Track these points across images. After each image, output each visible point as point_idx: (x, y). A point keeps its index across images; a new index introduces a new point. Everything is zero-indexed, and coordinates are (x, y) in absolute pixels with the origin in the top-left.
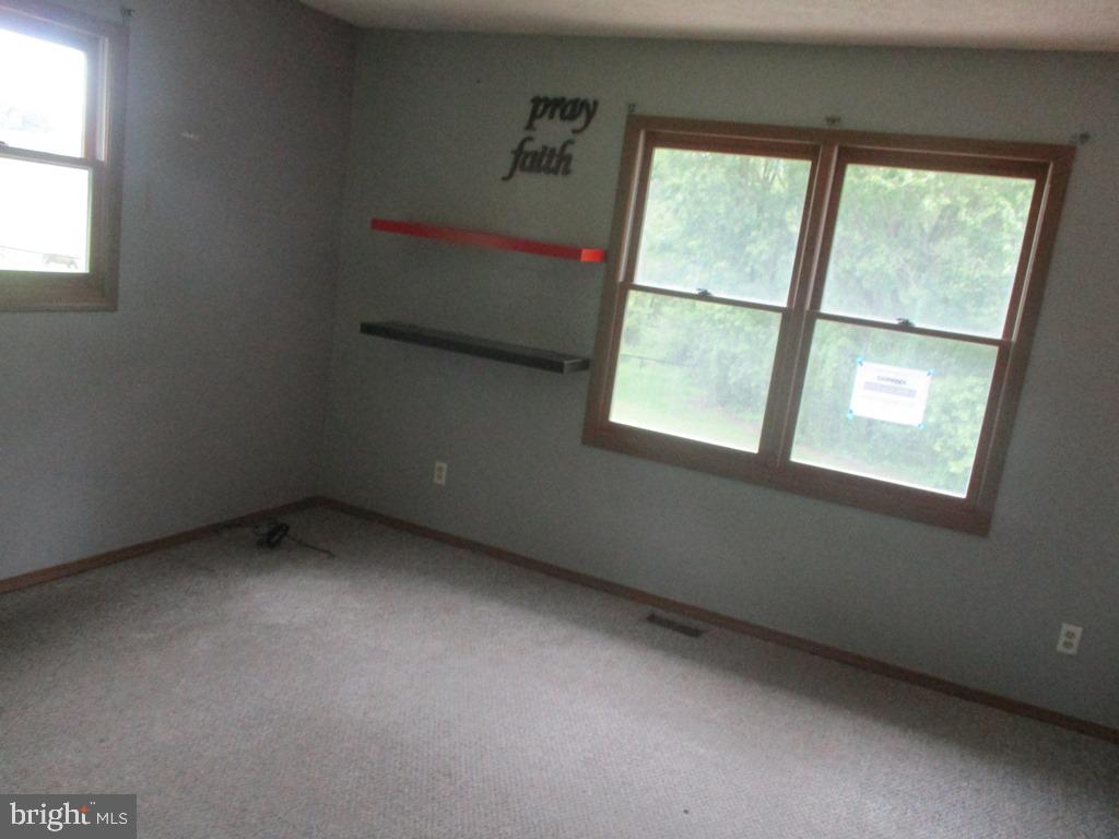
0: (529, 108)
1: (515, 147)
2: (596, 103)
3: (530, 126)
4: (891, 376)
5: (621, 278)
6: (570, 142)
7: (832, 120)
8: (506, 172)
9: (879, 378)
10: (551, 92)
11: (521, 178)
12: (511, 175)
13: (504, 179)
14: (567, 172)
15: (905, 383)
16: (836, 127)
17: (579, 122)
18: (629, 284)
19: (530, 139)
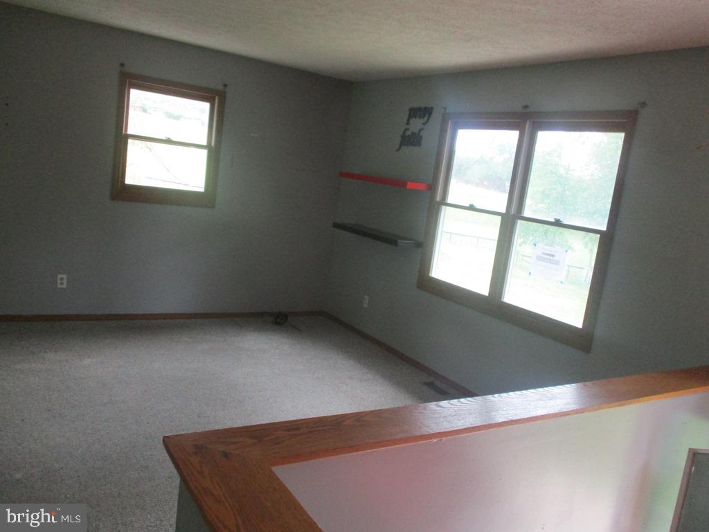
0: (407, 113)
1: (401, 134)
2: (432, 108)
3: (408, 123)
4: (548, 252)
5: (438, 199)
6: (423, 129)
7: (526, 107)
8: (398, 147)
9: (544, 254)
10: (415, 105)
11: (404, 148)
12: (400, 148)
13: (397, 150)
14: (420, 145)
15: (555, 256)
16: (528, 110)
17: (426, 119)
18: (443, 202)
19: (408, 129)
